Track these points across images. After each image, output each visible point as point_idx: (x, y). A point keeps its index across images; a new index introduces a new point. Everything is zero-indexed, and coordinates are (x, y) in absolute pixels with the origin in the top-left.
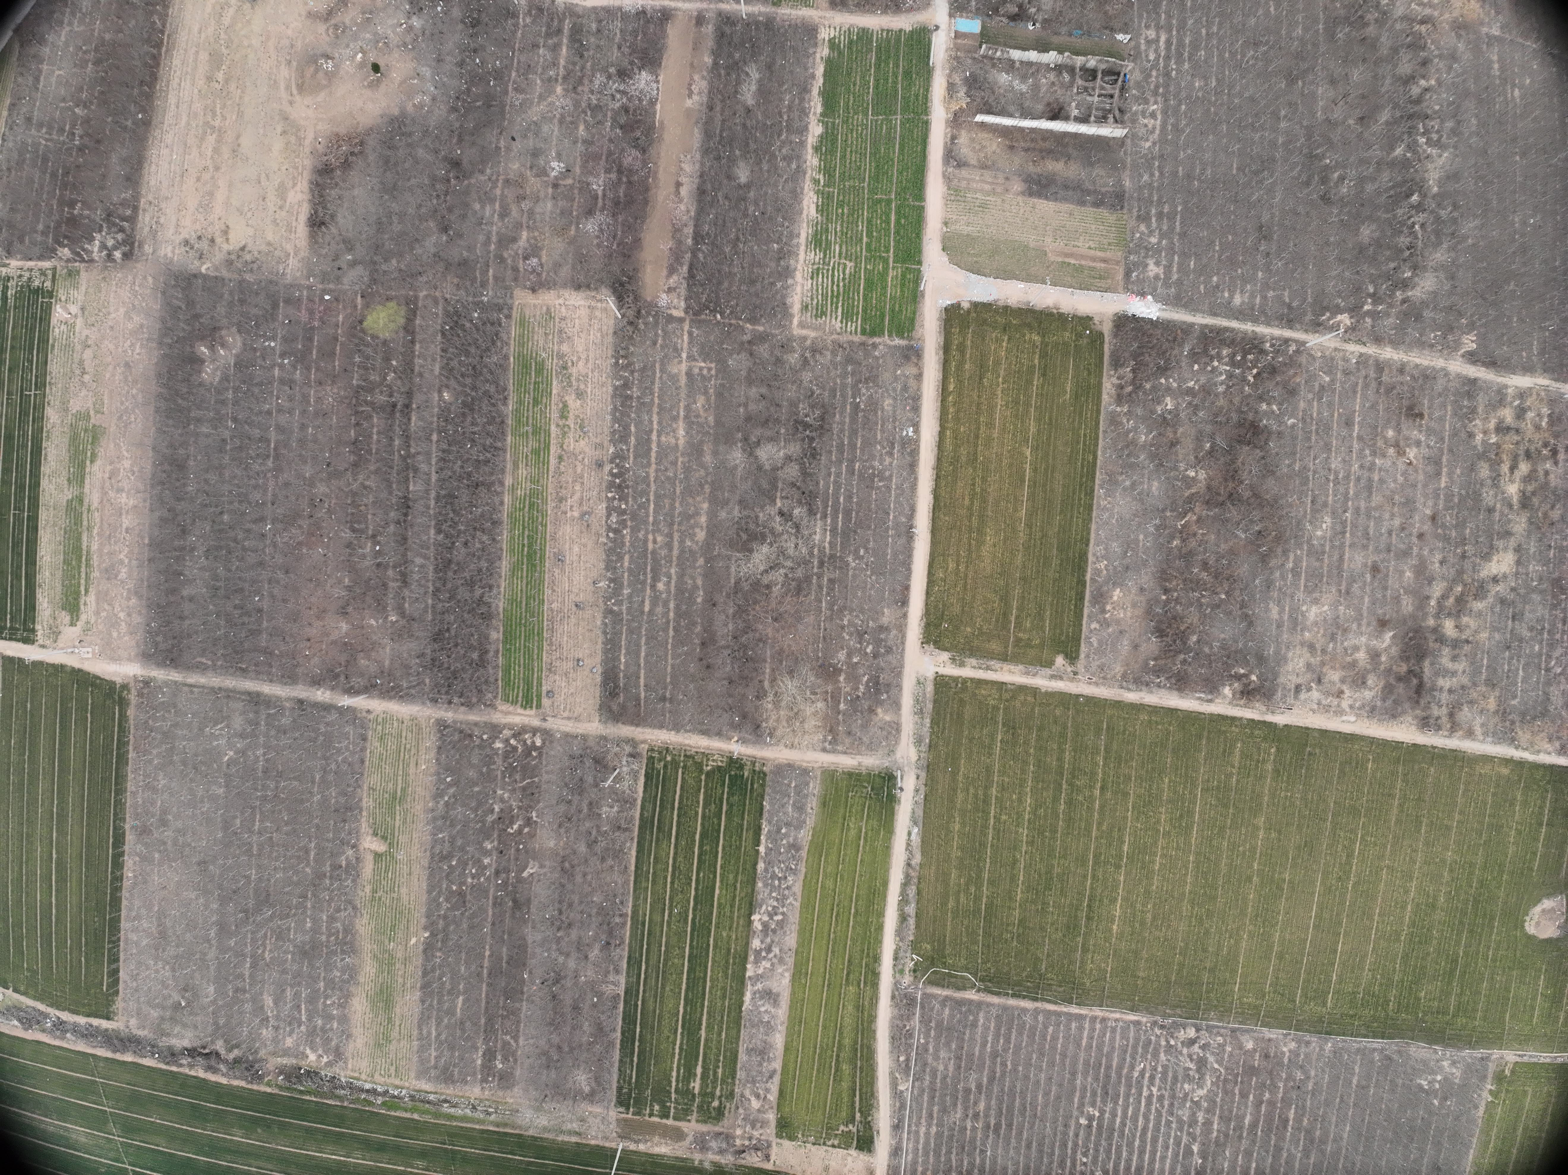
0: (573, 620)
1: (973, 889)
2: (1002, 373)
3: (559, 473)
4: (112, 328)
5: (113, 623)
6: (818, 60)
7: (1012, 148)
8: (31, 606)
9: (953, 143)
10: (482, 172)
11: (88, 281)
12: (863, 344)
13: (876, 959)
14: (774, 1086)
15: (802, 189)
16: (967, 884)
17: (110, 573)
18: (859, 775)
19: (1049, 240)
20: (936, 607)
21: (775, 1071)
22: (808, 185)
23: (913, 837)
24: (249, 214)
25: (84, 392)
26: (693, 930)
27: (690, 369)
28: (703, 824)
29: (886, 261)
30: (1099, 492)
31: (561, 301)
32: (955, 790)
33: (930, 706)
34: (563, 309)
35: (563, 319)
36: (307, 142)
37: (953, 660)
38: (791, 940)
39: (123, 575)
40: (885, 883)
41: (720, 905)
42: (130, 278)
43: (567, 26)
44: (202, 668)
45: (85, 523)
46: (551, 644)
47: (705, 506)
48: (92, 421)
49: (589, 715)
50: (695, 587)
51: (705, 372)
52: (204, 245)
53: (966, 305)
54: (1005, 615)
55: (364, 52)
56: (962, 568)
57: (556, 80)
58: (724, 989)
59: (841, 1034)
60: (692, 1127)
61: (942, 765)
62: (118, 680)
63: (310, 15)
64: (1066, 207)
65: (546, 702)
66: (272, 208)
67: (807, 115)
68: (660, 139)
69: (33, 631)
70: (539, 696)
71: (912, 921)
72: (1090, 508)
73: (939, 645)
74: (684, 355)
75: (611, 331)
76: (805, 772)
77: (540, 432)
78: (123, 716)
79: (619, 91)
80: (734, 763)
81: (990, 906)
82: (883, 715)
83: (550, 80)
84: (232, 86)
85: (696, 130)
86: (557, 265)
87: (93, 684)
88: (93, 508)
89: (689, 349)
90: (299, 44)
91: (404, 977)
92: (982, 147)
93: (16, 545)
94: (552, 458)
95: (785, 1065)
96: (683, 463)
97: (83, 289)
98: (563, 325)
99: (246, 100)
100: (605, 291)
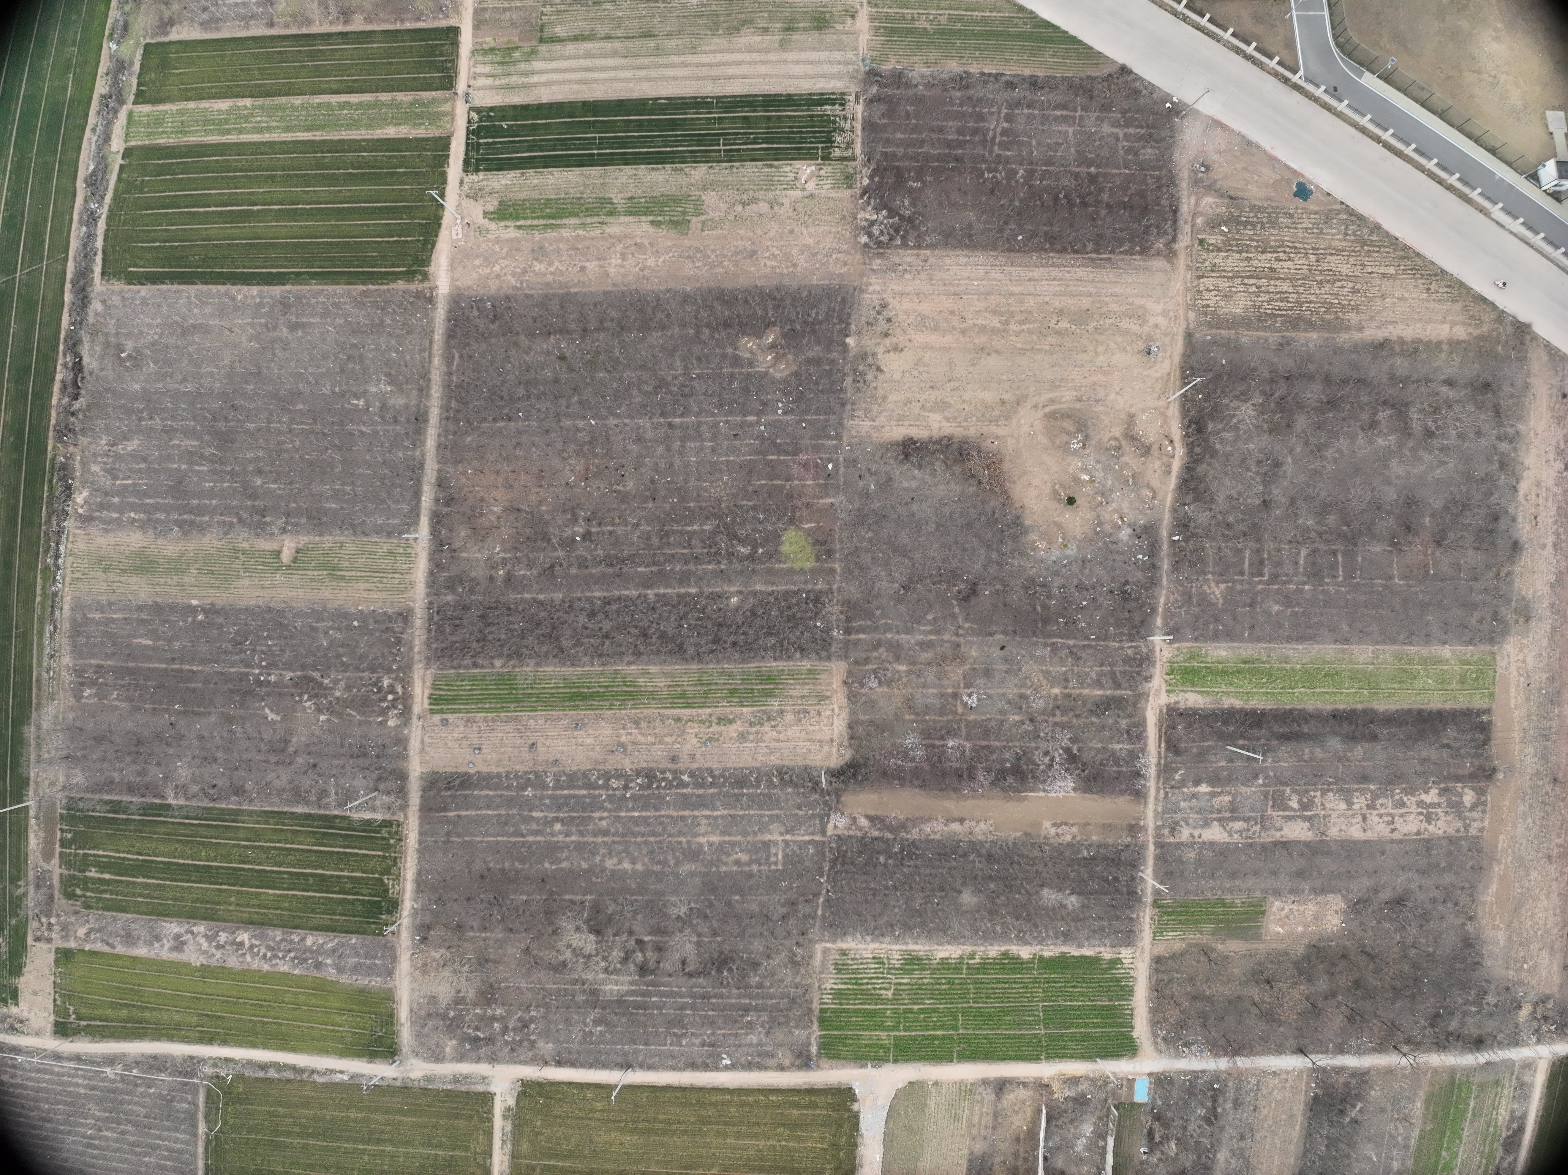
0: (518, 741)
1: (297, 1129)
2: (791, 1144)
3: (663, 718)
4: (792, 232)
5: (489, 259)
6: (1098, 949)
7: (1018, 1140)
8: (501, 166)
9: (1019, 1084)
10: (966, 619)
11: (841, 200)
12: (811, 1010)
13: (224, 1042)
14: (99, 947)
15: (964, 944)
16: (300, 1125)
17: (539, 252)
18: (392, 1024)
20: (558, 1092)
21: (113, 947)
22: (968, 949)
23: (339, 1076)
24: (915, 373)
25: (724, 207)
26: (234, 869)
27: (776, 843)
28: (332, 876)
29: (896, 1028)
31: (837, 710)
32: (387, 1113)
33: (463, 1088)
34: (828, 713)
35: (819, 714)
36: (994, 429)
37: (509, 1109)
38: (233, 962)
39: (538, 267)
40: (294, 1050)
41: (259, 894)
42: (845, 247)
43: (1125, 693)
44: (448, 360)
45: (589, 220)
46: (493, 721)
47: (639, 867)
48: (694, 219)
49: (427, 762)
50: (560, 861)
51: (773, 858)
52: (882, 326)
53: (855, 1107)
54: (555, 1156)
55: (1091, 481)
56: (597, 1115)
57: (1066, 687)
58: (182, 899)
59: (154, 1009)
60: (56, 869)
61: (409, 1100)
62: (431, 269)
63: (1132, 417)
65: (437, 718)
66: (922, 397)
67: (1039, 943)
68: (1009, 799)
69: (477, 170)
70: (441, 712)
71: (261, 1074)
73: (522, 1095)
74: (788, 837)
75: (809, 763)
76: (390, 973)
77: (705, 699)
78: (396, 276)
79: (1052, 759)
80: (394, 906)
81: (283, 1146)
82: (450, 1046)
83: (1066, 680)
84: (1052, 340)
85: (1018, 834)
86: (871, 704)
87: (425, 242)
88: (604, 227)
89: (795, 842)
90: (1099, 408)
91: (166, 584)
92: (1017, 1113)
93: (564, 144)
94: (677, 711)
95: (119, 957)
96: (680, 843)
97: (833, 194)
98: (813, 713)
99: (1038, 357)
100: (848, 754)
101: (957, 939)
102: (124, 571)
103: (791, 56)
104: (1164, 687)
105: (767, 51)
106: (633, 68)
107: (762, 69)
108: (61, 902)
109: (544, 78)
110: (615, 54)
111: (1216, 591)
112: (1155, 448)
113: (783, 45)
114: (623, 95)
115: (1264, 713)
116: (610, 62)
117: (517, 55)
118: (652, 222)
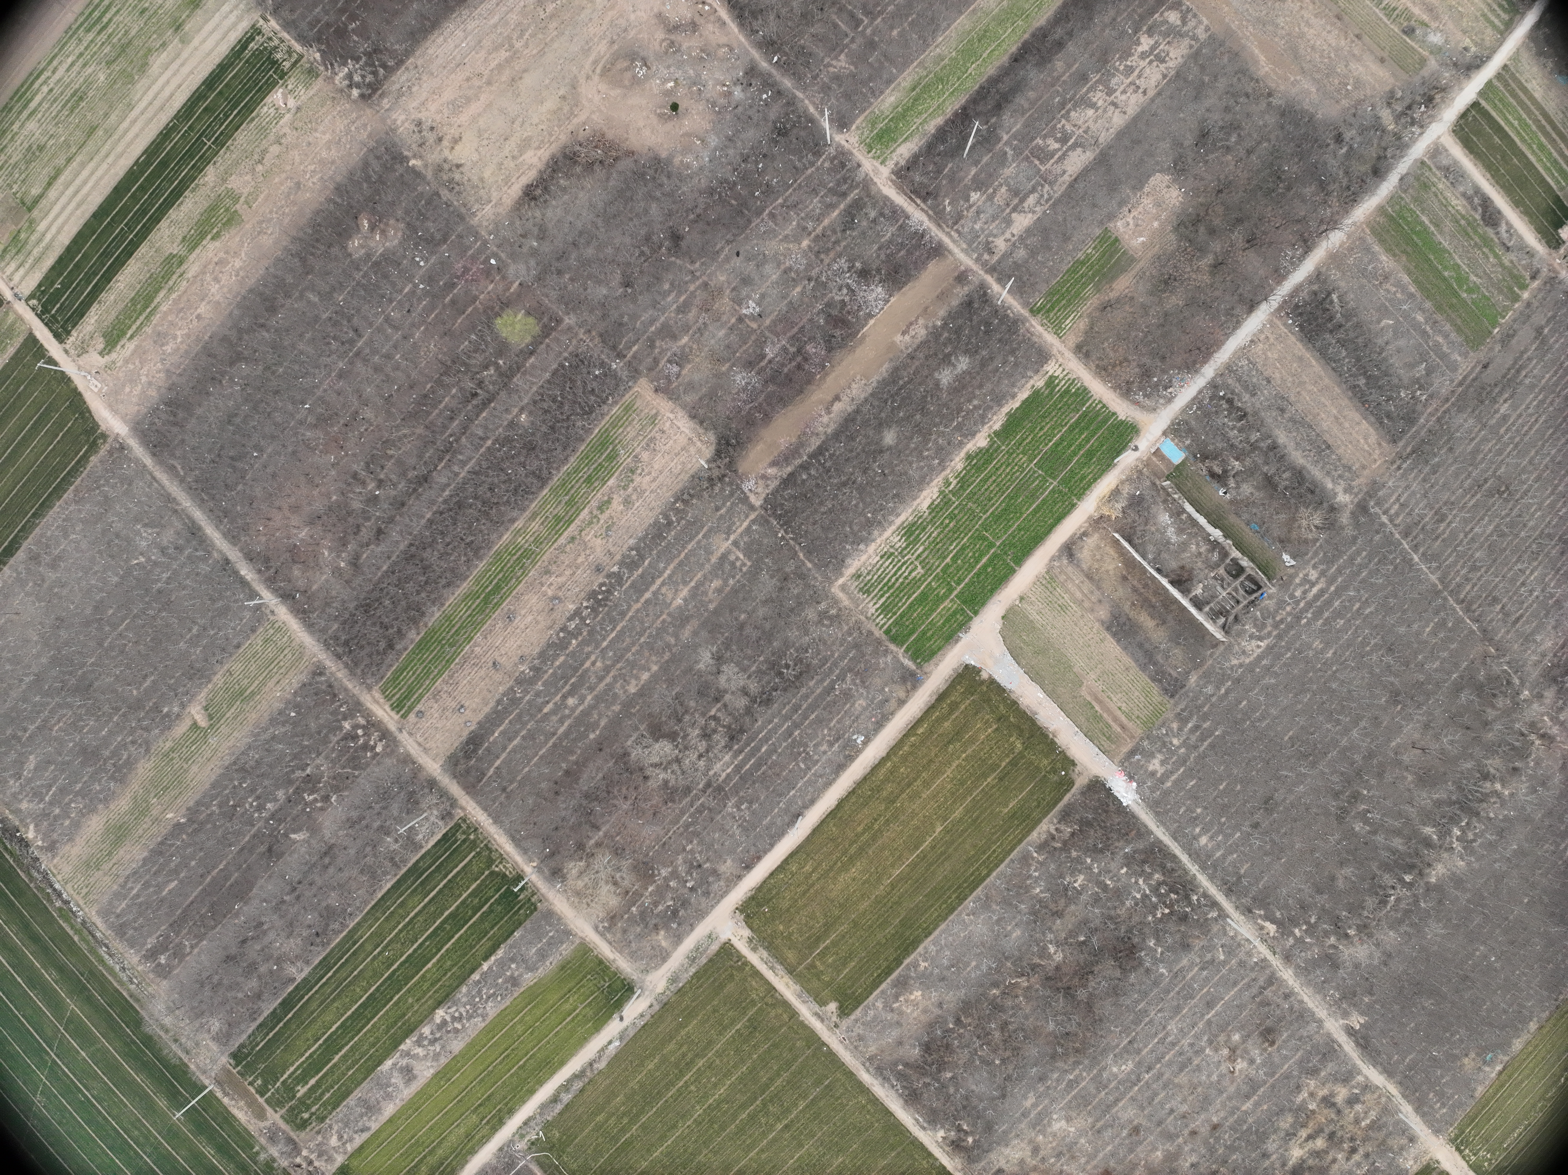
0: (482, 673)
1: (625, 1121)
2: (969, 751)
3: (562, 550)
4: (309, 144)
5: (133, 380)
6: (1029, 386)
7: (1125, 578)
8: (81, 313)
9: (1081, 538)
10: (693, 262)
11: (320, 90)
12: (879, 642)
13: (511, 1112)
14: (359, 1140)
15: (932, 480)
16: (624, 1114)
17: (160, 338)
18: (607, 968)
19: (1092, 676)
20: (770, 890)
21: (368, 1129)
22: (939, 481)
23: (611, 1047)
24: (485, 142)
25: (248, 178)
26: (389, 978)
27: (728, 552)
28: (458, 908)
29: (951, 590)
30: (970, 903)
31: (672, 416)
32: (671, 1038)
33: (704, 960)
34: (668, 424)
35: (662, 431)
36: (575, 121)
37: (750, 940)
38: (457, 1046)
39: (168, 349)
40: (562, 1063)
41: (423, 976)
42: (354, 115)
43: (853, 195)
44: (173, 472)
45: (171, 283)
46: (451, 677)
47: (655, 668)
48: (238, 206)
49: (437, 755)
50: (596, 724)
51: (738, 564)
52: (431, 137)
53: (984, 675)
54: (818, 940)
55: (677, 83)
56: (815, 876)
57: (810, 234)
58: (378, 1040)
59: (440, 1143)
60: (274, 1117)
61: (676, 1012)
62: (103, 427)
63: (660, 16)
64: (1128, 660)
65: (412, 717)
66: (506, 152)
67: (983, 424)
68: (853, 349)
69: (68, 333)
70: (410, 709)
71: (559, 1107)
72: (952, 910)
73: (749, 920)
74: (732, 537)
75: (692, 472)
76: (568, 933)
77: (575, 505)
78: (85, 458)
79: (848, 286)
80: (520, 881)
81: (628, 1143)
82: (662, 939)
83: (804, 229)
84: (553, 25)
85: (886, 366)
86: (691, 387)
87: (82, 414)
88: (186, 276)
89: (741, 535)
90: (632, 33)
91: (145, 831)
92: (1101, 559)
93: (106, 254)
94: (566, 534)
95: (379, 1131)
96: (664, 621)
97: (311, 92)
98: (658, 437)
99: (555, 45)
100: (712, 437)
101: (923, 482)
102: (110, 854)
103: (196, 42)
104: (877, 164)
105: (178, 55)
106: (103, 160)
107: (185, 70)
108: (301, 1136)
109: (53, 230)
110: (83, 165)
111: (842, 63)
112: (697, 19)
113: (184, 41)
114: (113, 183)
115: (964, 108)
116: (85, 173)
117: (23, 236)
118: (213, 239)
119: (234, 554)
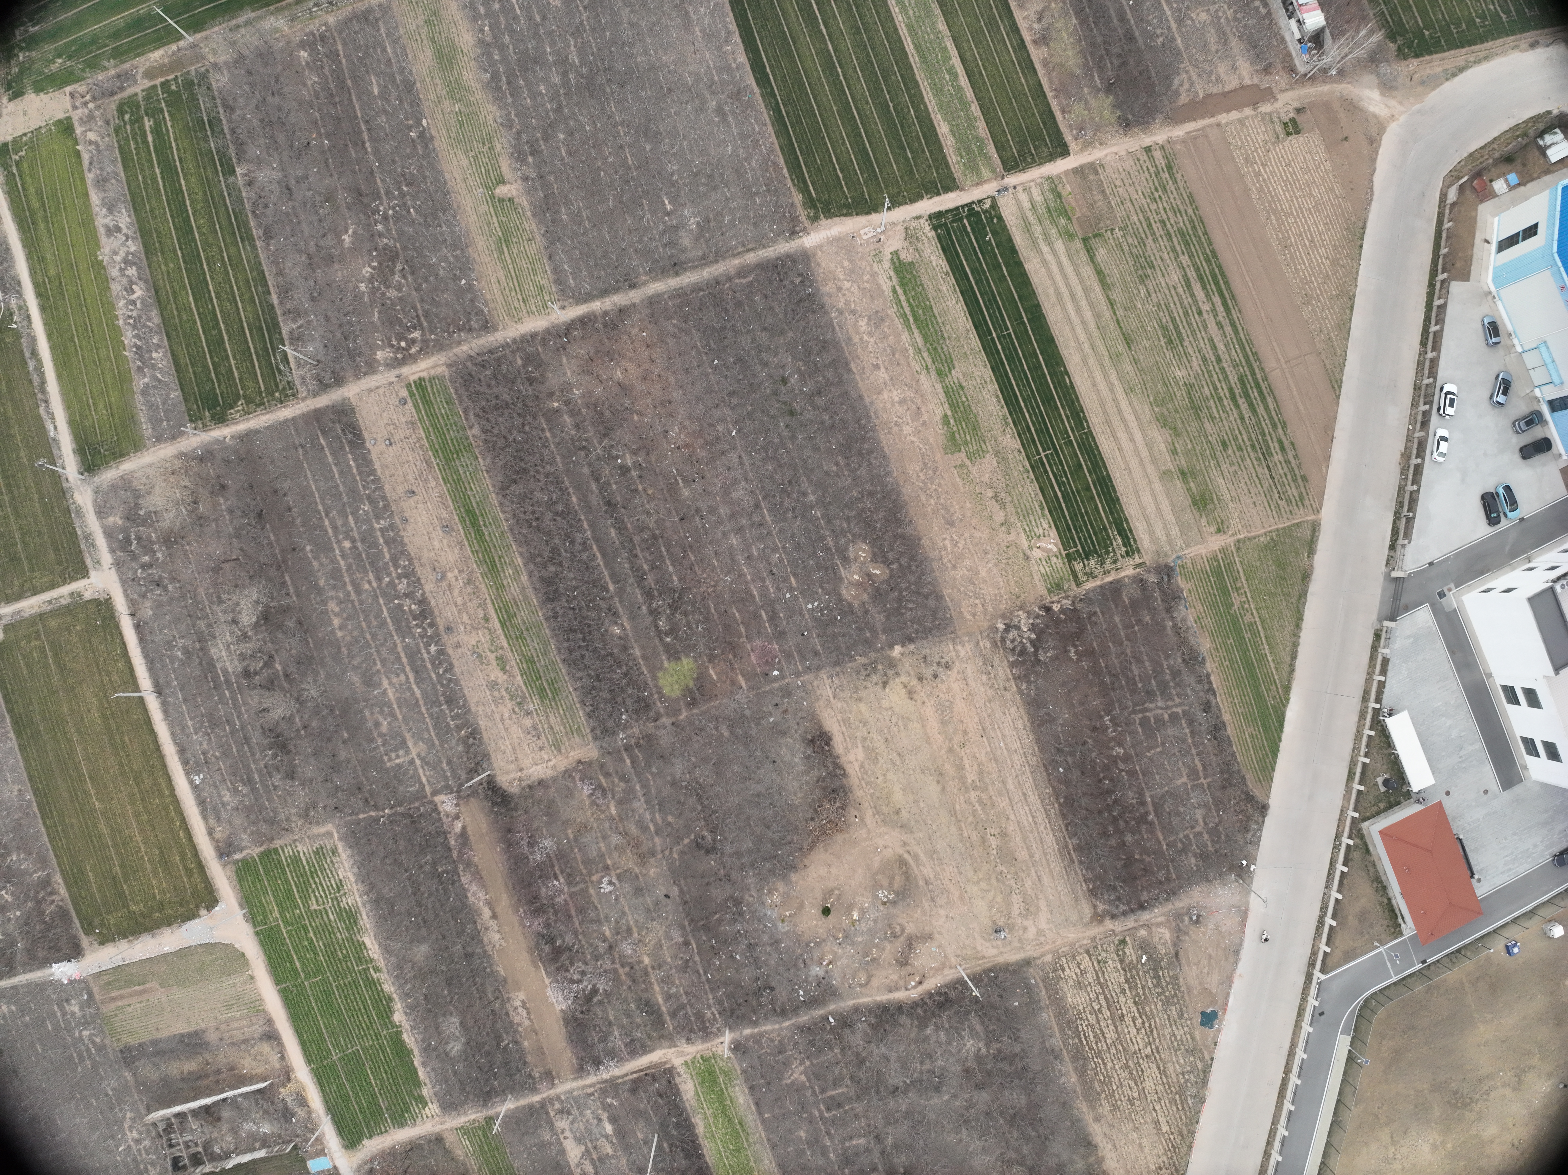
0: (411, 478)
2: (148, 865)
3: (482, 605)
4: (986, 553)
5: (853, 273)
6: (427, 1081)
7: (232, 1069)
8: (948, 250)
9: (280, 1052)
10: (681, 853)
11: (1034, 587)
12: (269, 840)
13: (43, 308)
14: (86, 157)
15: (384, 958)
17: (876, 319)
18: (115, 458)
19: (164, 999)
20: (112, 636)
21: (89, 170)
22: (381, 964)
23: (51, 427)
24: (894, 720)
25: (986, 478)
26: (198, 254)
27: (408, 752)
28: (226, 351)
29: (287, 924)
30: (29, 796)
31: (551, 763)
32: (36, 484)
33: (83, 546)
34: (546, 757)
35: (541, 749)
36: (869, 813)
37: (80, 596)
38: (116, 288)
39: (863, 323)
40: (59, 377)
41: (185, 288)
42: (990, 609)
43: (670, 1025)
44: (742, 273)
45: (925, 354)
46: (421, 447)
47: (339, 634)
48: (963, 455)
49: (361, 399)
50: (316, 558)
51: (393, 755)
52: (928, 672)
53: (202, 912)
54: (56, 655)
55: (853, 923)
56: (106, 679)
57: (653, 968)
59: (49, 231)
60: (139, 87)
61: (54, 500)
62: (824, 222)
63: (930, 937)
64: (163, 1034)
65: (404, 393)
66: (874, 735)
67: (413, 1027)
68: (530, 951)
69: (935, 228)
70: (412, 395)
71: (27, 354)
72: (31, 778)
73: (97, 603)
74: (418, 762)
75: (493, 756)
76: (159, 439)
77: (517, 637)
78: (804, 191)
79: (580, 981)
80: (221, 419)
82: (115, 520)
83: (660, 967)
84: (975, 837)
85: (502, 973)
86: (569, 793)
87: (847, 206)
88: (924, 372)
89: (416, 769)
90: (926, 905)
91: (435, 85)
92: (255, 1059)
93: (991, 302)
94: (494, 615)
95: (83, 179)
96: (375, 664)
97: (1037, 578)
98: (540, 743)
99: (953, 829)
100: (514, 789)
101: (386, 950)
102: (433, 41)
103: (1158, 486)
104: (689, 1058)
105: (1154, 461)
106: (1090, 338)
107: (1134, 463)
108: (112, 104)
109: (1049, 257)
110: (1098, 316)
111: (797, 1074)
112: (909, 969)
113: (1165, 475)
114: (1059, 340)
115: (700, 1156)
116: (1088, 315)
117: (1063, 221)
118: (946, 416)
119: (634, 296)
